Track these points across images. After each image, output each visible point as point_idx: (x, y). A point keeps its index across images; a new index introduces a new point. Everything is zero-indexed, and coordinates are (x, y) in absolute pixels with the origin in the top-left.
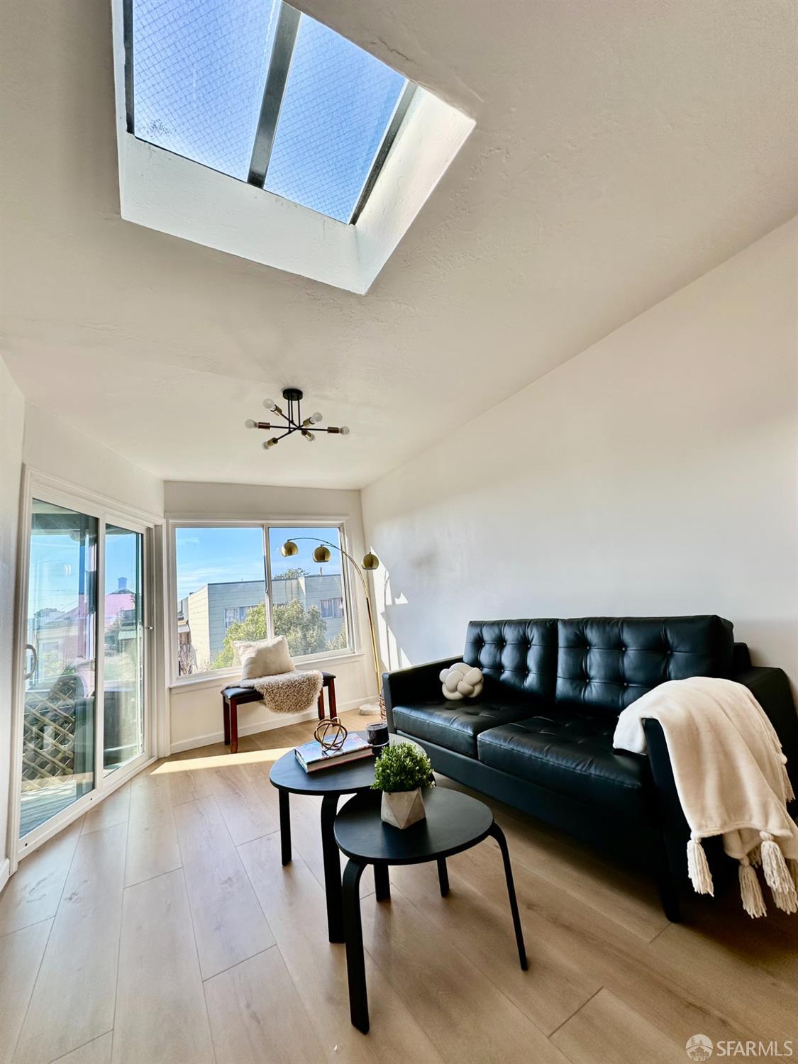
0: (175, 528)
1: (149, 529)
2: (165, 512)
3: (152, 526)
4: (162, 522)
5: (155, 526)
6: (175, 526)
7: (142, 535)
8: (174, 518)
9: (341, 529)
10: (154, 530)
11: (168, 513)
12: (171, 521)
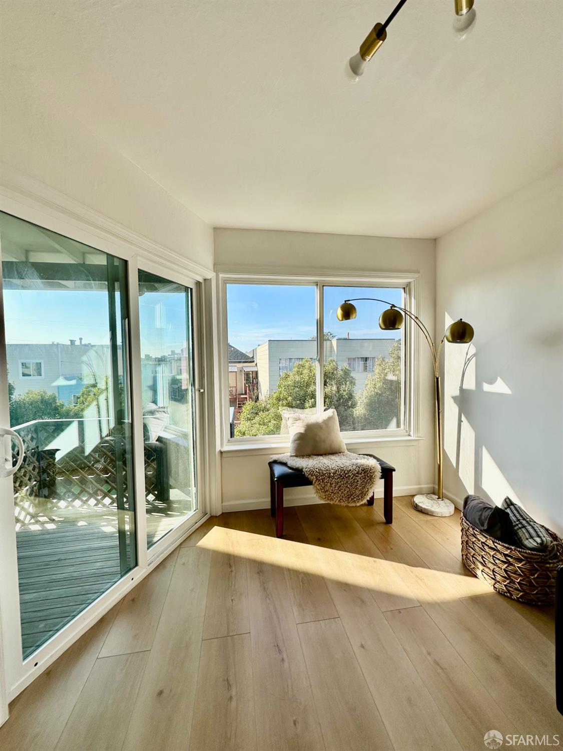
0: (226, 284)
1: (198, 284)
2: (215, 264)
3: (201, 280)
4: (211, 275)
5: (205, 280)
6: (226, 281)
7: (191, 289)
8: (224, 271)
9: (407, 289)
10: (203, 284)
11: (218, 266)
12: (221, 275)
